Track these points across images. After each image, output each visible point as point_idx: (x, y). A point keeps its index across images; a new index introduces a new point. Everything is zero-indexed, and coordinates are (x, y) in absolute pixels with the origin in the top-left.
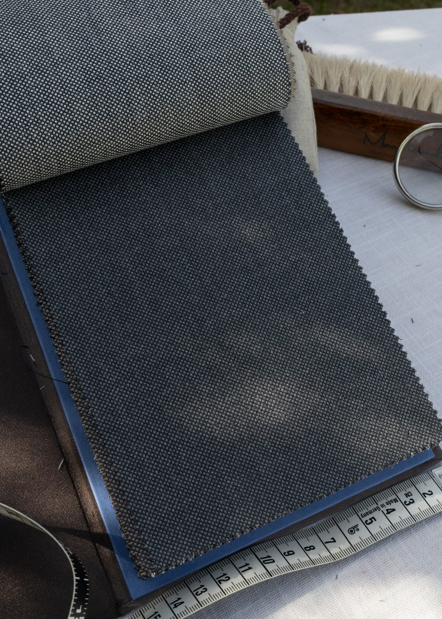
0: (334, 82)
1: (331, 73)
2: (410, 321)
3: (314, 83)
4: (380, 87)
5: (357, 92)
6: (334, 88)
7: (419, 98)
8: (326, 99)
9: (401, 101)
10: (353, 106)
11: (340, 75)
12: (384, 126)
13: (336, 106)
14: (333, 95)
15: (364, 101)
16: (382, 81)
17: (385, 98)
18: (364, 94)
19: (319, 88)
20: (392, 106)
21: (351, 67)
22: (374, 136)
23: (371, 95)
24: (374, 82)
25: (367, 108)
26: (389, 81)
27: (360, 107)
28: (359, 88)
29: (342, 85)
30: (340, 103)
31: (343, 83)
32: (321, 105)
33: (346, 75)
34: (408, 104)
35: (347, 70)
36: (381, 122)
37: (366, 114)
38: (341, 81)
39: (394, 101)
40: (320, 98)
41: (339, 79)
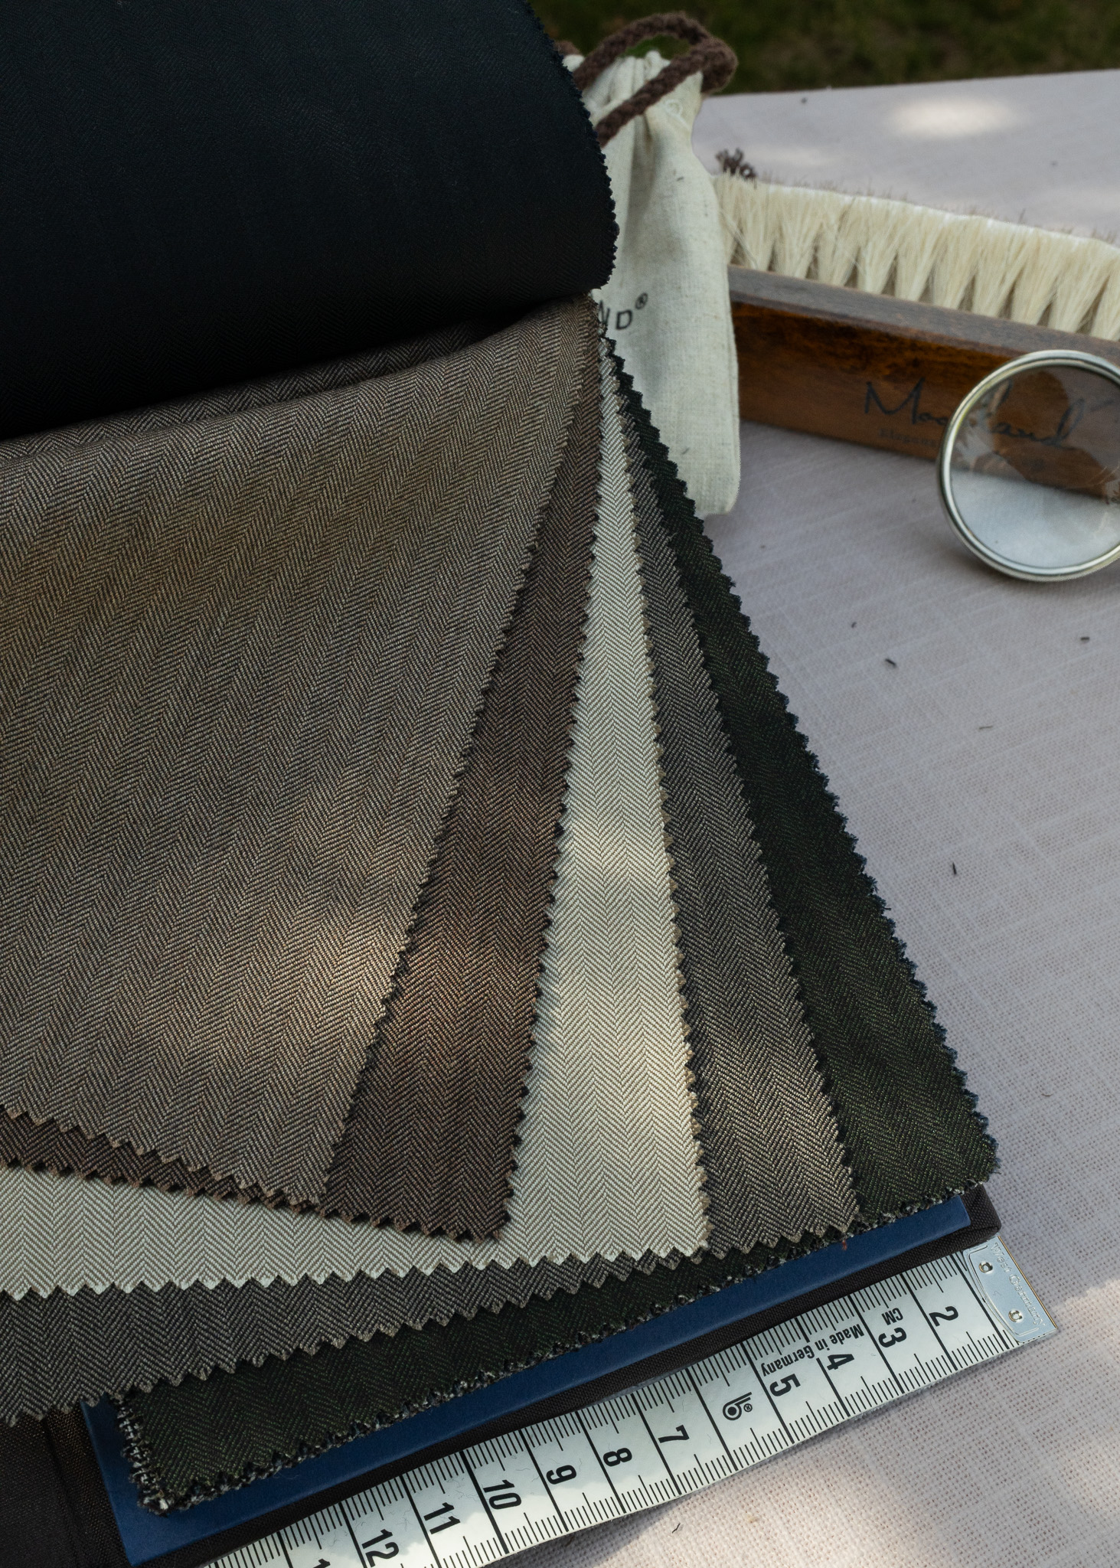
0: (796, 250)
1: (789, 229)
2: (948, 870)
3: (743, 256)
4: (916, 265)
5: (853, 277)
6: (794, 268)
7: (1017, 293)
8: (768, 295)
9: (968, 300)
10: (837, 310)
11: (812, 234)
12: (916, 363)
13: (792, 312)
14: (791, 285)
15: (868, 299)
16: (922, 249)
17: (927, 292)
18: (872, 283)
19: (754, 267)
20: (941, 314)
21: (843, 217)
22: (891, 392)
23: (891, 285)
24: (901, 252)
25: (873, 317)
26: (941, 249)
27: (853, 314)
28: (860, 269)
29: (815, 261)
30: (803, 304)
31: (820, 255)
32: (752, 308)
33: (830, 236)
34: (987, 306)
35: (833, 219)
36: (909, 354)
37: (867, 332)
38: (816, 249)
39: (949, 299)
40: (750, 292)
41: (809, 242)
